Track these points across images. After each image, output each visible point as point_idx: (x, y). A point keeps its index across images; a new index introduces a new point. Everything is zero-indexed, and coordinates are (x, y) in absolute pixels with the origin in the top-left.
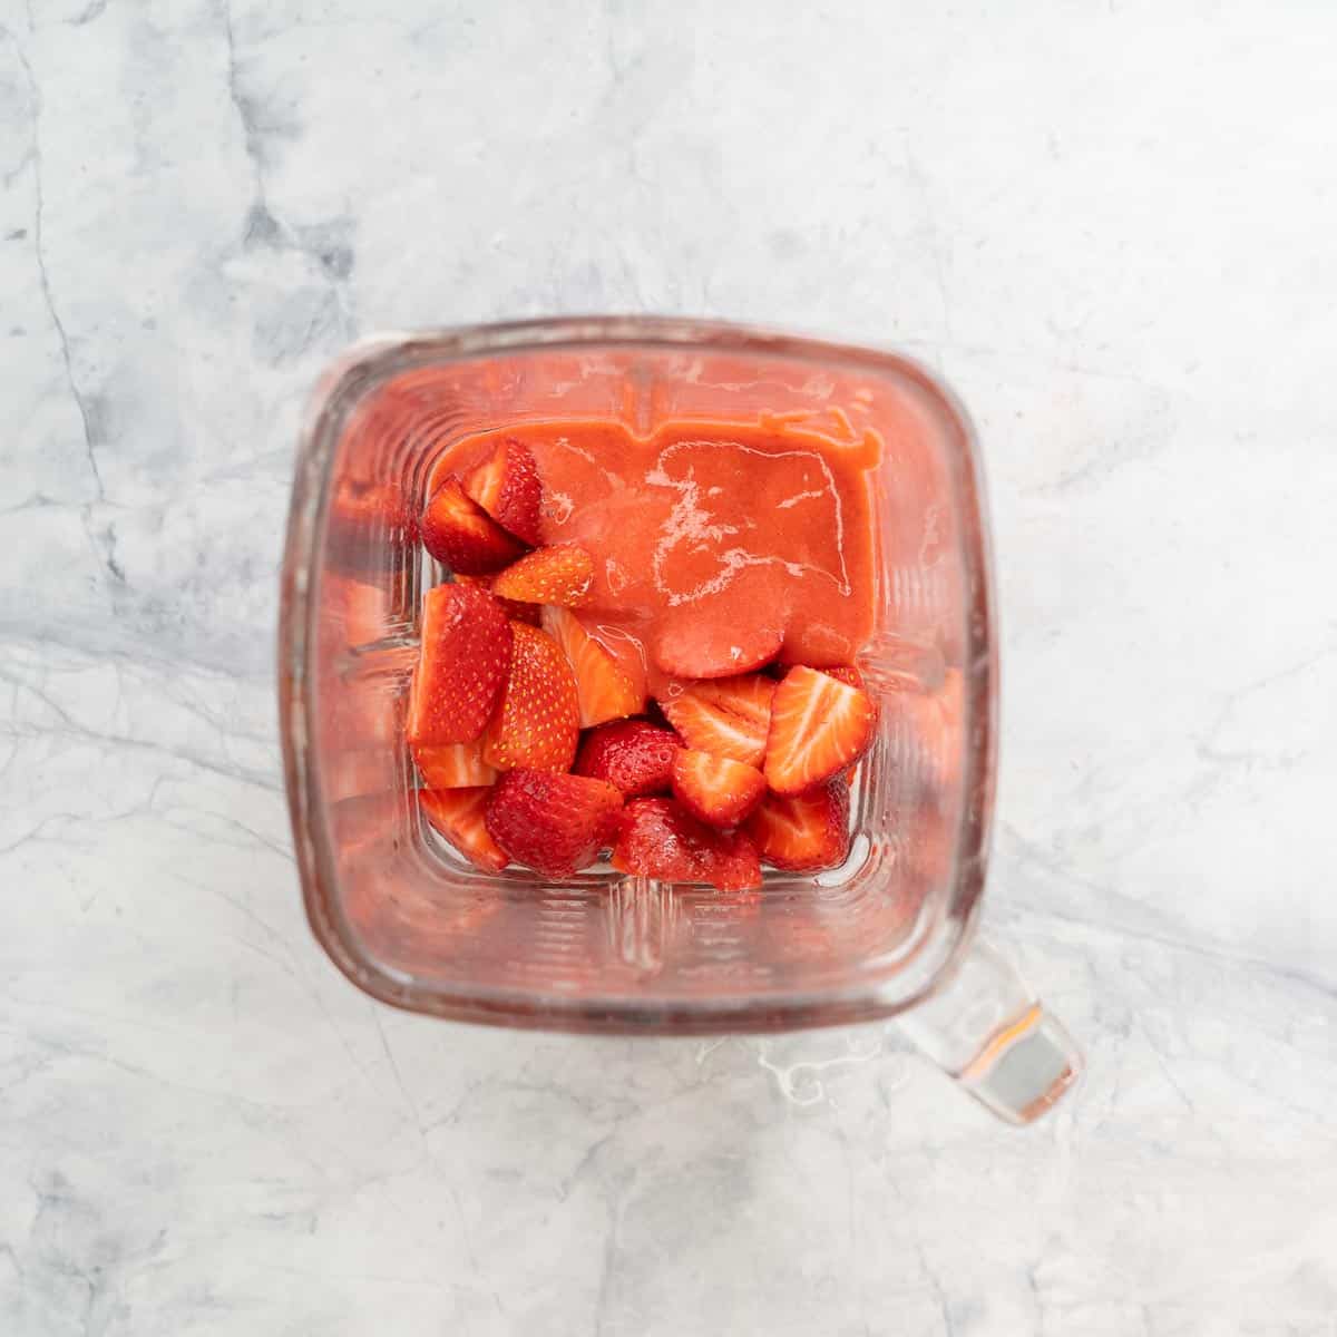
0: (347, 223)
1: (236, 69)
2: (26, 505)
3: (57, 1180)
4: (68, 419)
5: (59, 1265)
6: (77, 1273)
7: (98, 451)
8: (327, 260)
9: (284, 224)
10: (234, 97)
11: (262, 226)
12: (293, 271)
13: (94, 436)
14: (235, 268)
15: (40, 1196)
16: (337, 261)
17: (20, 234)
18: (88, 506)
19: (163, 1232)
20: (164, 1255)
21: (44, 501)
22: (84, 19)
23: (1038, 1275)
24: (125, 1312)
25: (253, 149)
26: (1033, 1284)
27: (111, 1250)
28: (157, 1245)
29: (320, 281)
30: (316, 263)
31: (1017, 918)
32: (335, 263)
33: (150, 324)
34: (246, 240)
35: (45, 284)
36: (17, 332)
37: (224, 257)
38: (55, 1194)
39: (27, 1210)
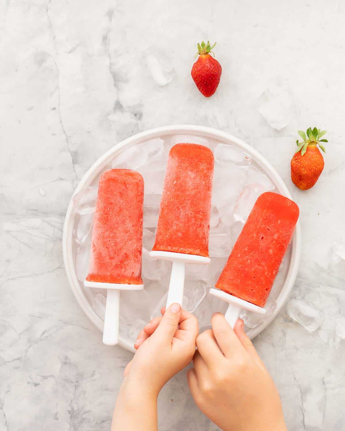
0: (141, 105)
1: (111, 64)
2: (57, 180)
3: (66, 358)
4: (68, 157)
5: (67, 380)
6: (72, 382)
7: (76, 166)
8: (136, 115)
9: (124, 106)
10: (111, 72)
11: (118, 106)
12: (127, 118)
13: (75, 162)
14: (112, 117)
15: (62, 362)
16: (138, 115)
17: (54, 109)
18: (73, 180)
19: (94, 371)
20: (95, 377)
21: (61, 179)
22: (70, 52)
23: (325, 381)
24: (85, 392)
25: (116, 85)
26: (324, 383)
27: (81, 376)
28: (93, 375)
29: (134, 121)
30: (133, 116)
31: (319, 287)
32: (138, 116)
33: (89, 132)
34: (114, 110)
35: (61, 122)
36: (54, 134)
37: (109, 114)
38: (66, 362)
39: (59, 366)
